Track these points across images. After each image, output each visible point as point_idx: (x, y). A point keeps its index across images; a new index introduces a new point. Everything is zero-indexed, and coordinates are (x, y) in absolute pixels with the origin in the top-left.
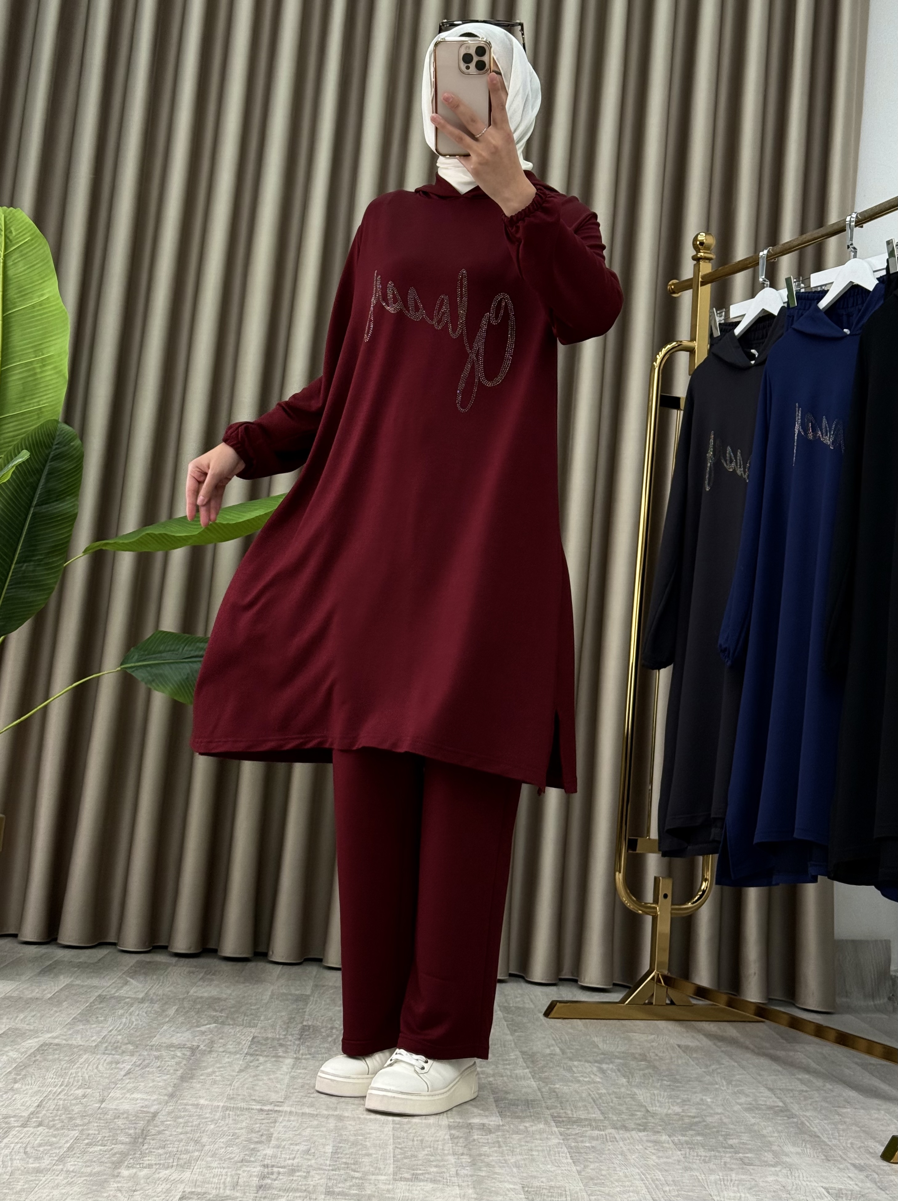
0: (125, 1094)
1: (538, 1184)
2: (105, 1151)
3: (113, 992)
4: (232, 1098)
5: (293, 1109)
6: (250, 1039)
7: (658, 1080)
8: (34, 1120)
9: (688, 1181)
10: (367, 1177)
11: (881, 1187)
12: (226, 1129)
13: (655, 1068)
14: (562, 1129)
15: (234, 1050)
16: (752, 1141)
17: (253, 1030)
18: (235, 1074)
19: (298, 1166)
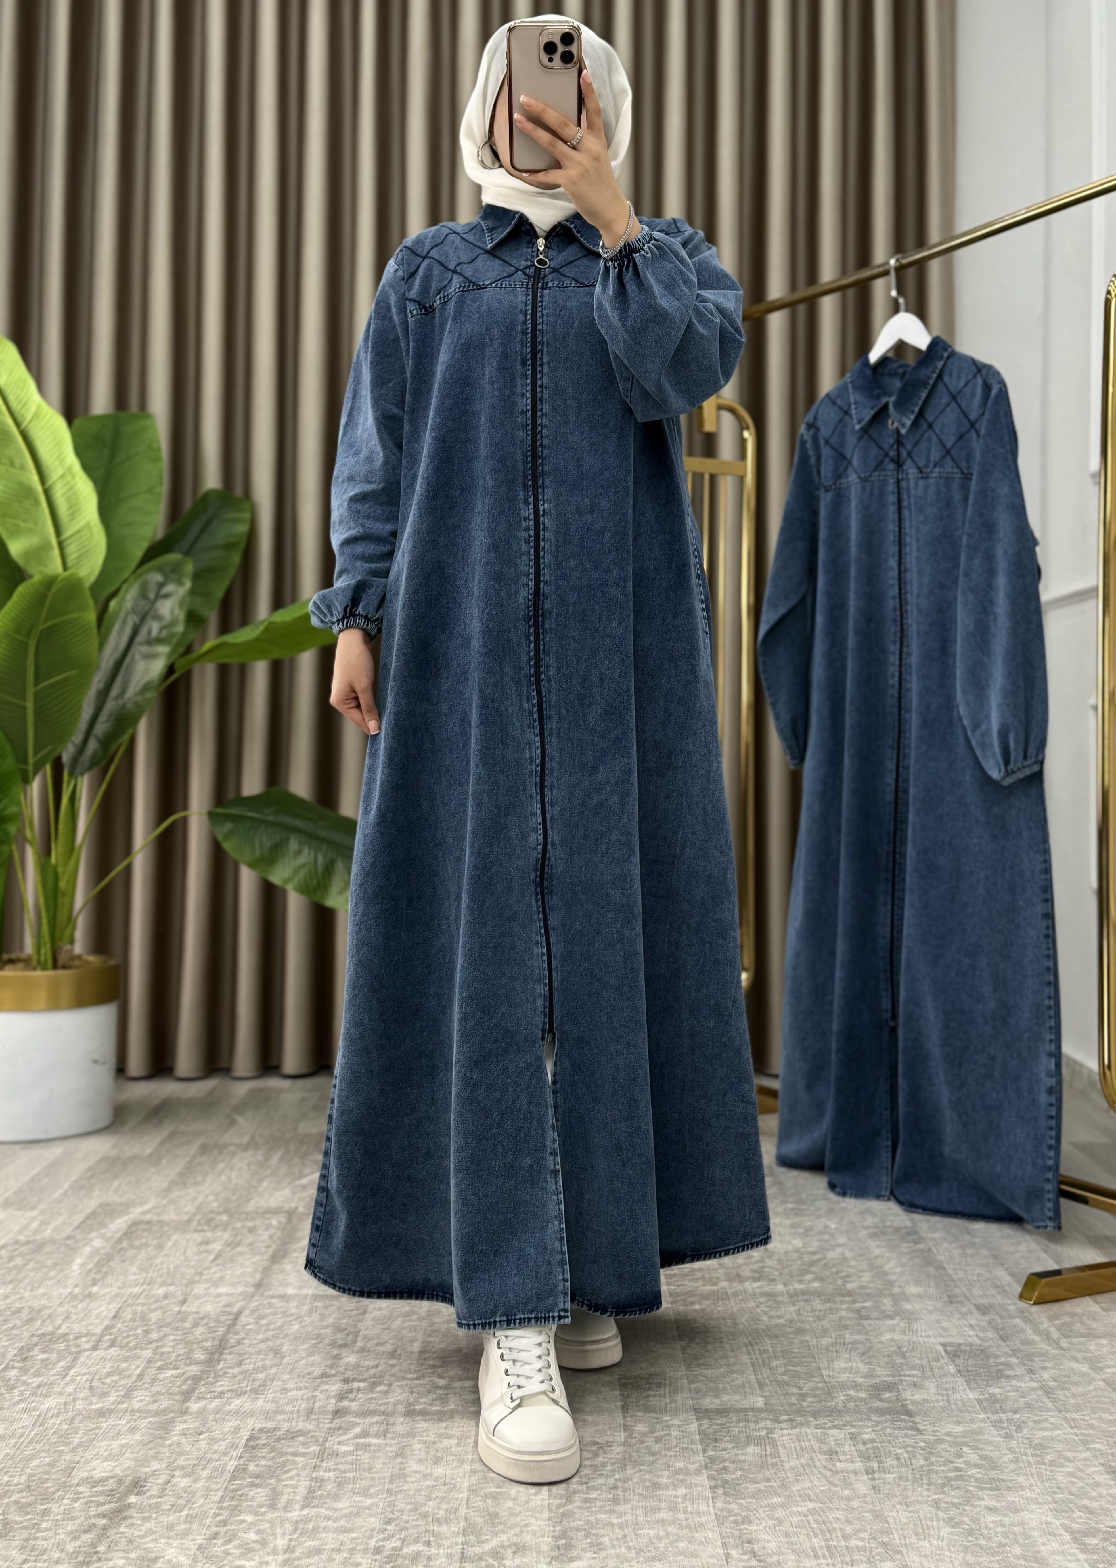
0: (208, 1288)
2: (177, 1377)
3: (217, 1138)
8: (107, 1338)
12: (310, 1329)
19: (381, 1377)
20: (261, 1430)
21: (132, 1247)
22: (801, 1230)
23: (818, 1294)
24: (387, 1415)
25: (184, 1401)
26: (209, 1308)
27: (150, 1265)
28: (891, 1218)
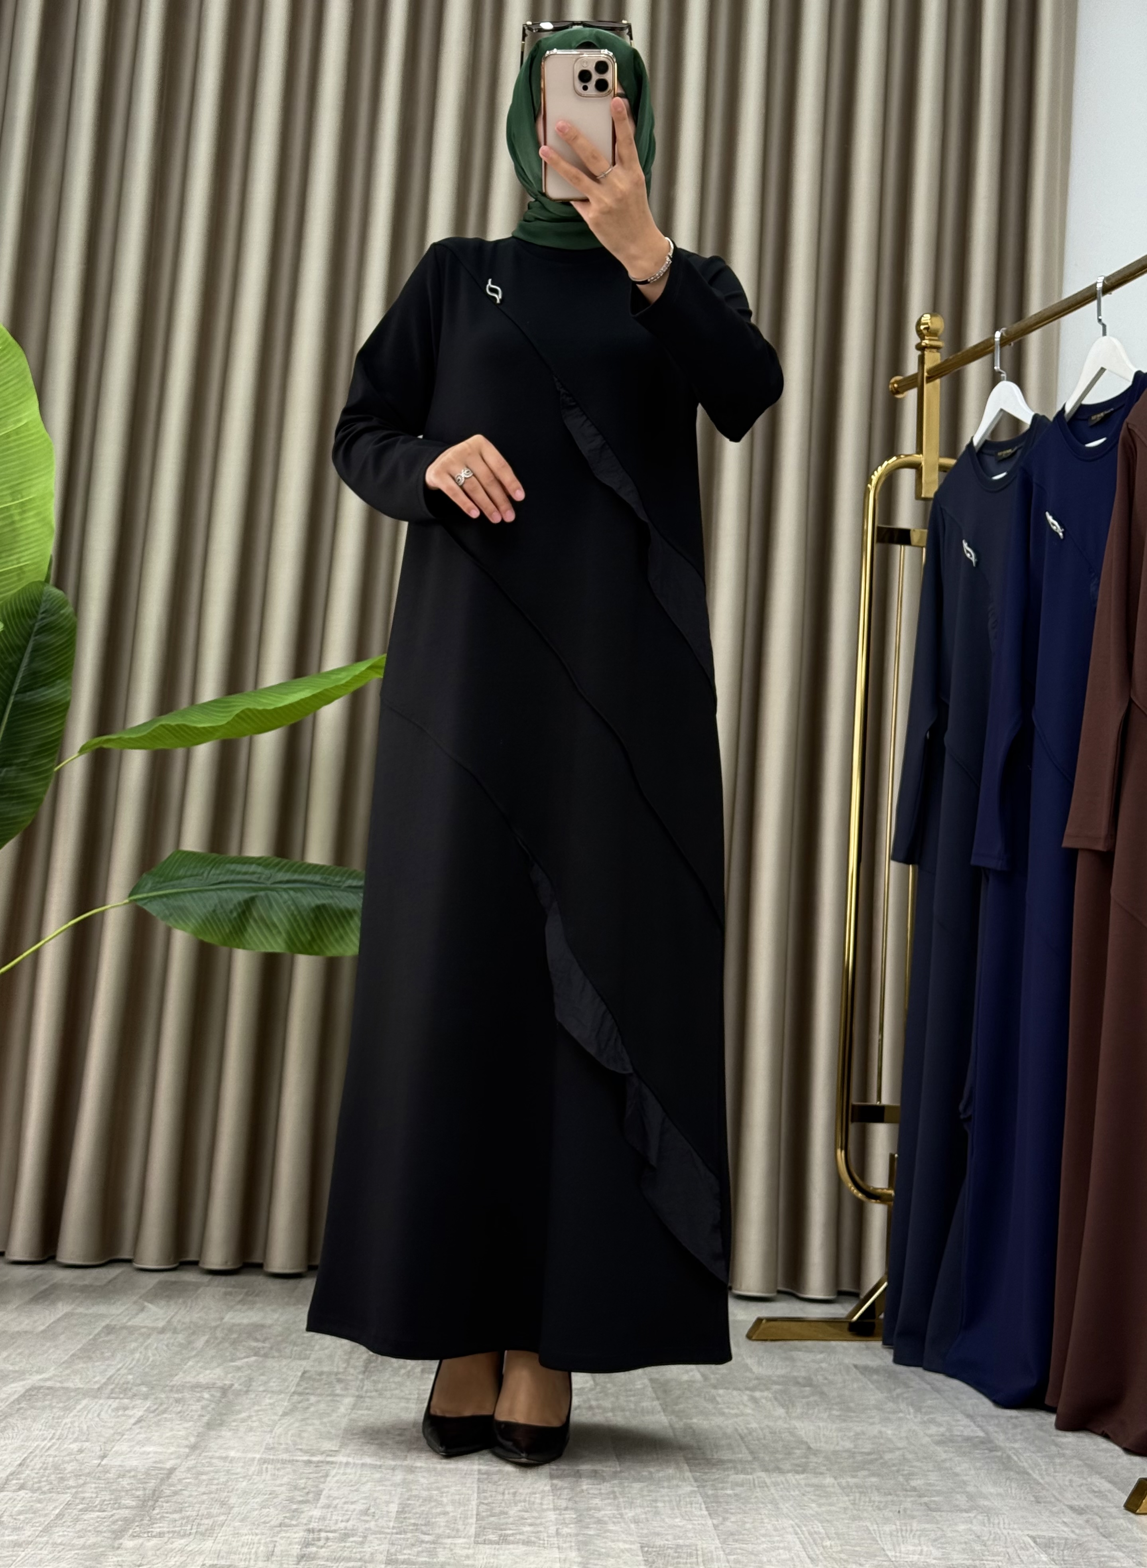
0: (133, 1446)
1: (662, 1543)
2: (104, 1518)
3: (125, 1321)
4: (272, 1448)
5: (351, 1460)
6: (300, 1374)
7: (826, 1409)
8: (14, 1482)
9: (854, 1533)
10: (440, 1540)
11: (1104, 1533)
12: (262, 1486)
13: (822, 1394)
14: (698, 1474)
15: (279, 1388)
16: (941, 1480)
17: (304, 1363)
18: (276, 1418)
19: (353, 1530)
21: (32, 1407)
23: (878, 1488)
24: (365, 1562)
25: (115, 1539)
27: (58, 1423)
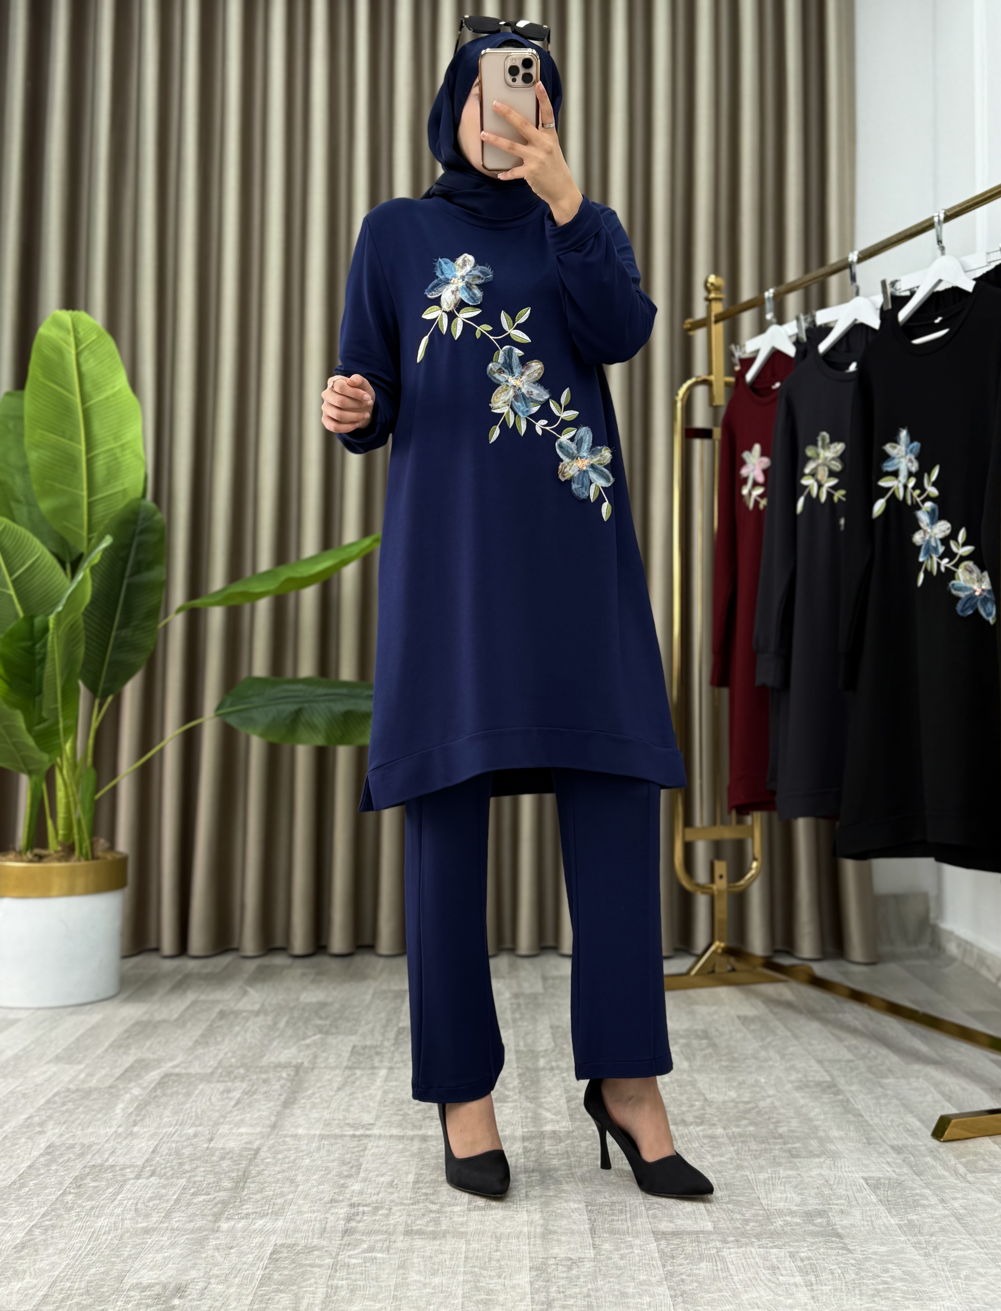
0: (231, 1129)
2: (208, 1201)
3: (232, 1006)
4: (328, 1124)
6: (350, 1049)
7: (717, 1061)
8: (148, 1169)
12: (319, 1162)
13: (714, 1046)
15: (335, 1064)
16: (800, 1128)
17: (353, 1038)
18: (333, 1093)
20: (282, 1245)
21: (164, 1094)
22: (735, 1084)
23: (755, 1137)
24: (389, 1234)
25: (215, 1222)
26: (232, 1144)
27: (181, 1109)
28: (813, 1074)
